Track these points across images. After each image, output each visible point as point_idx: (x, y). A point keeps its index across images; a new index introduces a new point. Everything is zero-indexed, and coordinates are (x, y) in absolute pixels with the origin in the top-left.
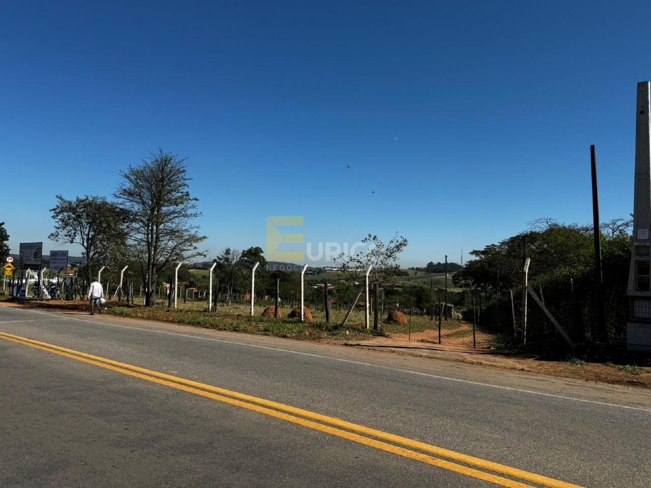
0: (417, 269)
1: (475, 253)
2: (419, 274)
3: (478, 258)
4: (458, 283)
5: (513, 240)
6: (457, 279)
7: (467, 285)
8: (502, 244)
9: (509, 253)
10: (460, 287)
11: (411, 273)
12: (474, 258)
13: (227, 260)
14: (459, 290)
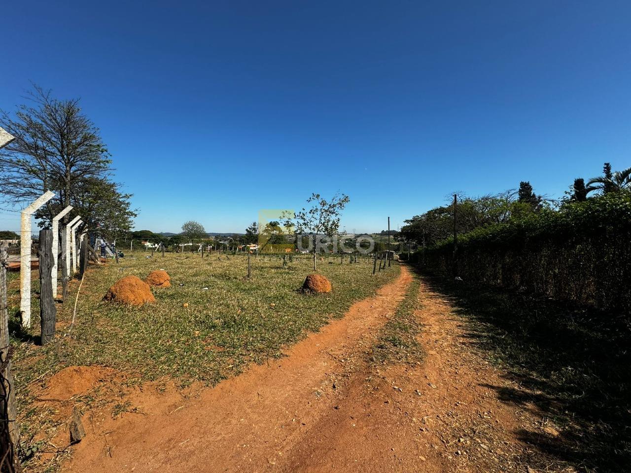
0: (377, 234)
1: (407, 221)
2: (377, 236)
3: (409, 224)
4: (397, 239)
5: (429, 212)
6: (396, 237)
7: (402, 240)
8: (422, 216)
9: (427, 220)
10: (398, 241)
11: (374, 236)
12: (406, 224)
13: (254, 229)
14: (397, 243)
